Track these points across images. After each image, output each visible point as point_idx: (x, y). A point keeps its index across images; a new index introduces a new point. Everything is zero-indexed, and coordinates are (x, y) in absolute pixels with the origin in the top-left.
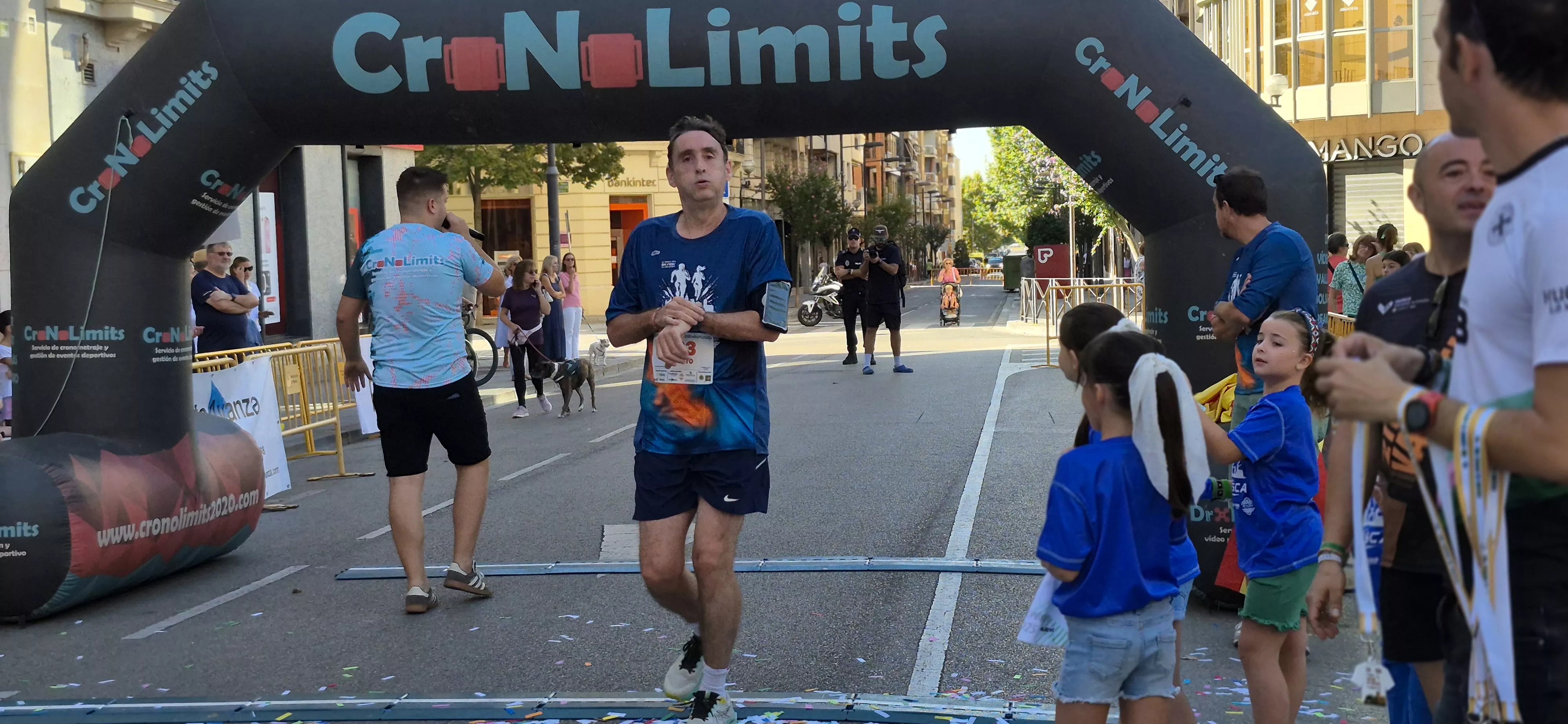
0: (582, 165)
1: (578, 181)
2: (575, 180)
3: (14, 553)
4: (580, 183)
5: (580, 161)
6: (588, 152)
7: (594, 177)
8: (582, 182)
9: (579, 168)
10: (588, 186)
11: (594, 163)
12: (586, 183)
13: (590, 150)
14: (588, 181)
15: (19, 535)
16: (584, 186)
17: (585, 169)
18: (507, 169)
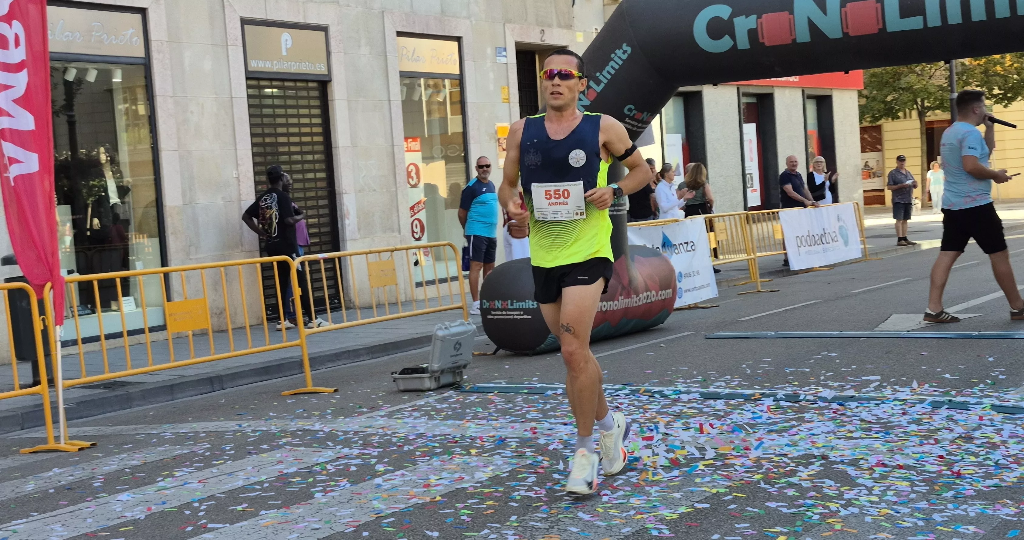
0: (1002, 92)
1: (998, 103)
2: (996, 102)
3: (525, 317)
4: (999, 105)
5: (1000, 89)
6: (1004, 82)
7: (1011, 100)
8: (1001, 103)
9: (1000, 94)
10: (1005, 106)
11: (1011, 89)
12: (1004, 104)
13: (1006, 81)
14: (1006, 102)
15: (527, 307)
16: (1002, 106)
17: (1005, 95)
18: (942, 99)
